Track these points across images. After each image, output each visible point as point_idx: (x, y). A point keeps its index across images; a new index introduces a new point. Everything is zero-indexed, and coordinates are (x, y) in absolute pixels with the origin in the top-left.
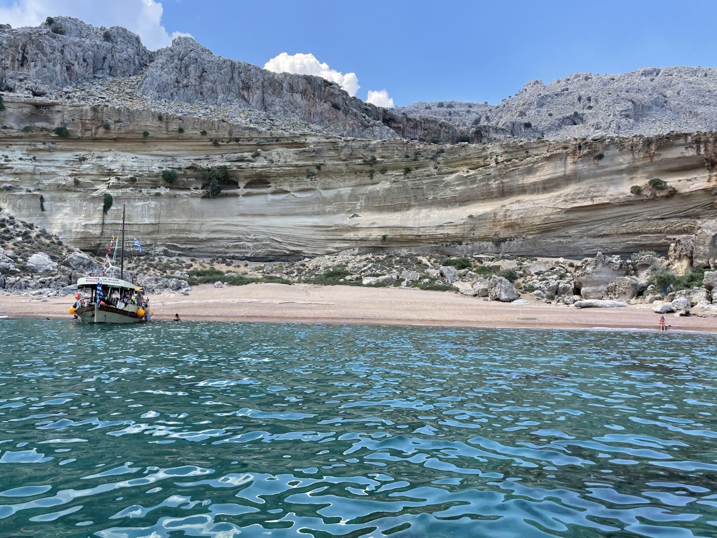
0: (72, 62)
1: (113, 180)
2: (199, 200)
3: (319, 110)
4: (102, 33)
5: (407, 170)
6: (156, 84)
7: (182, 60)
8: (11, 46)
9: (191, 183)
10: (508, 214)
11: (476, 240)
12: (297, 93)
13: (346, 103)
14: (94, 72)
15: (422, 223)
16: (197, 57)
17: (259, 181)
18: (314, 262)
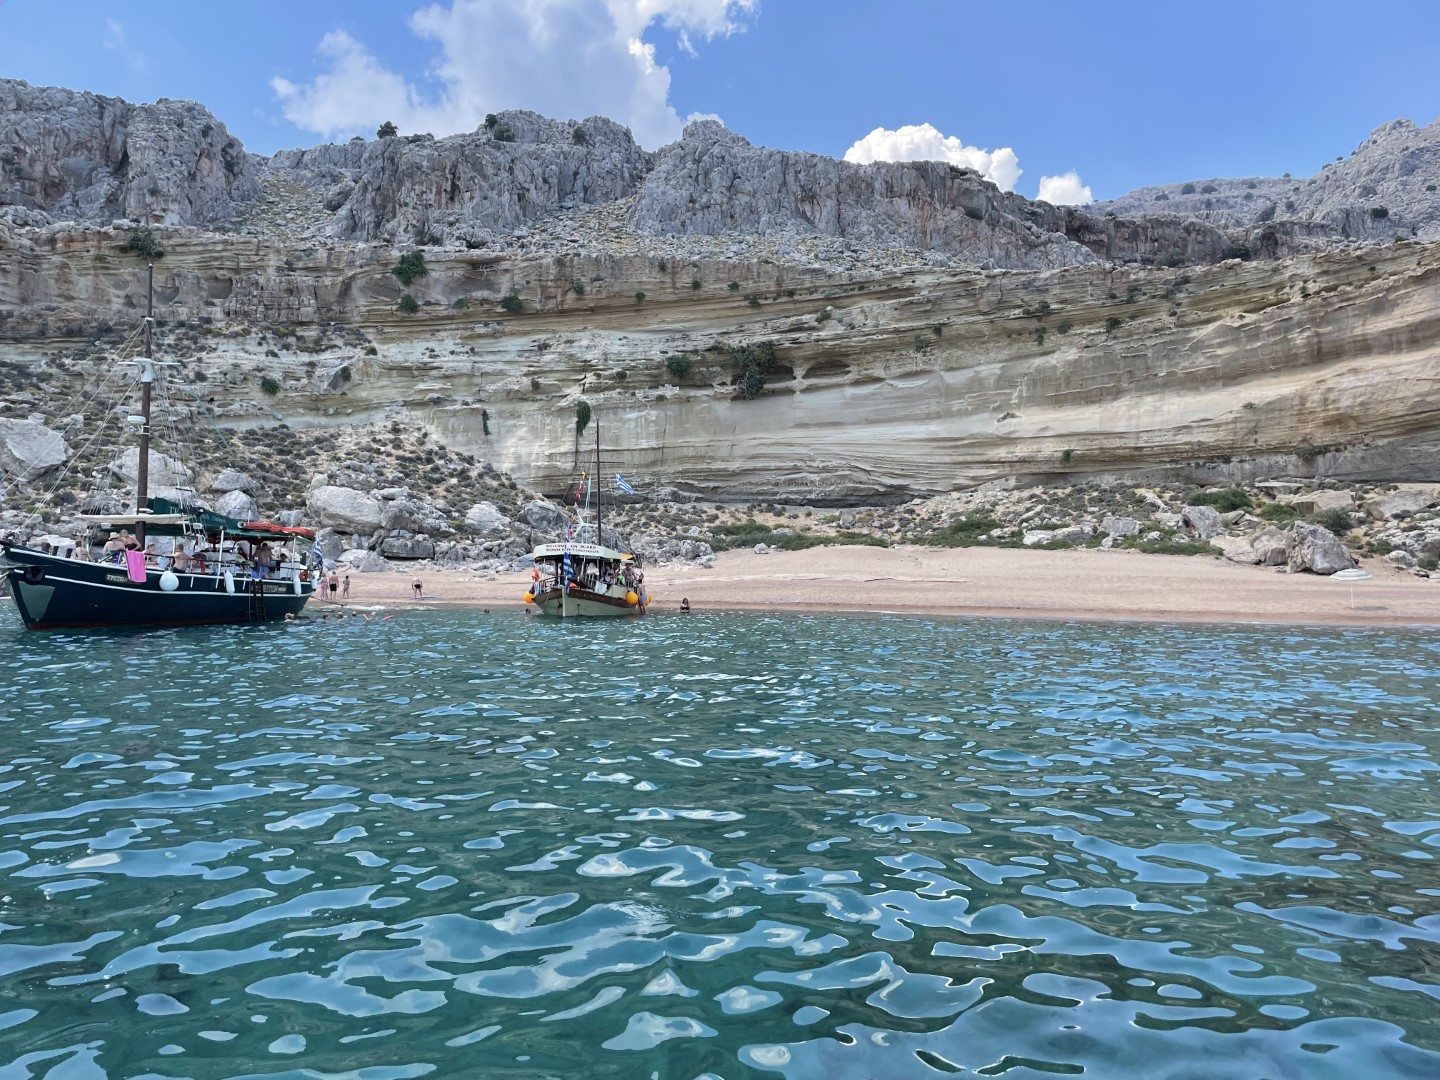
0: (527, 186)
1: (590, 378)
2: (727, 404)
3: (941, 224)
4: (572, 131)
5: (1114, 324)
6: (657, 209)
7: (698, 161)
8: (434, 170)
9: (713, 375)
10: (1332, 396)
11: (1261, 452)
12: (900, 197)
13: (993, 206)
14: (560, 199)
15: (1145, 422)
16: (723, 153)
17: (831, 363)
18: (932, 504)
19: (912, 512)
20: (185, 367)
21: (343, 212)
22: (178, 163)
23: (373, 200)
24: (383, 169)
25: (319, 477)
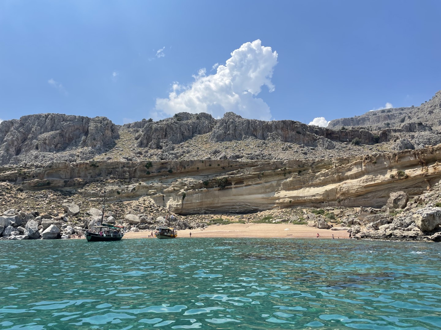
0: (184, 132)
1: (186, 187)
2: (217, 191)
3: (290, 135)
4: (196, 116)
5: (300, 172)
6: (216, 135)
7: (226, 123)
8: (161, 130)
9: (214, 185)
11: (330, 201)
12: (279, 129)
13: (304, 131)
14: (193, 134)
15: (306, 194)
16: (233, 121)
17: (240, 182)
18: (262, 213)
19: (257, 215)
20: (102, 190)
21: (139, 140)
22: (100, 132)
23: (146, 137)
24: (149, 130)
25: (127, 212)
